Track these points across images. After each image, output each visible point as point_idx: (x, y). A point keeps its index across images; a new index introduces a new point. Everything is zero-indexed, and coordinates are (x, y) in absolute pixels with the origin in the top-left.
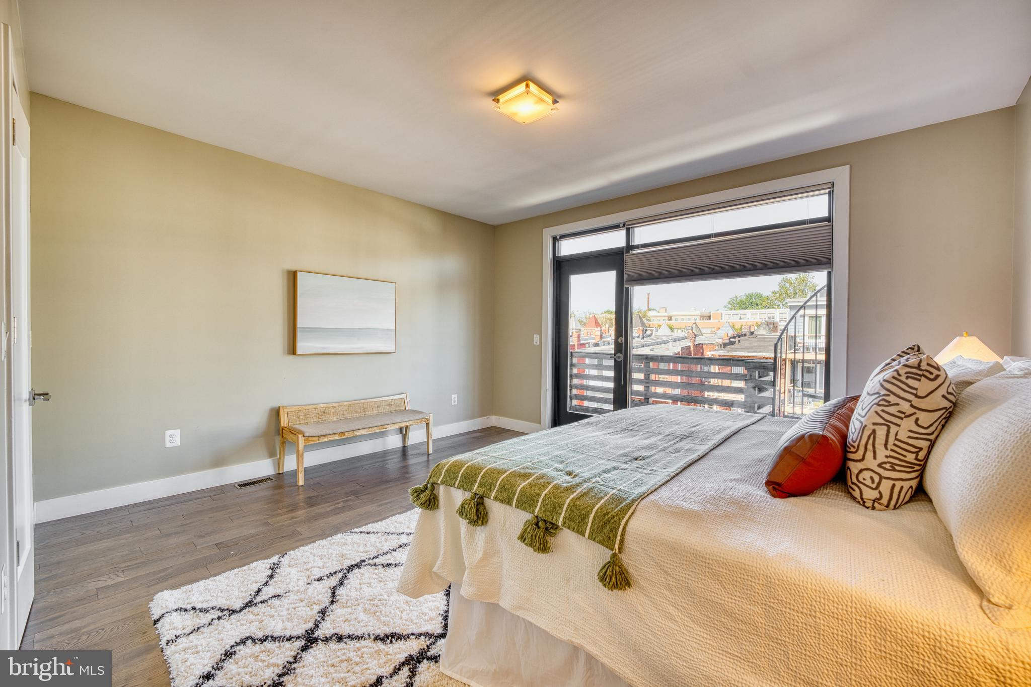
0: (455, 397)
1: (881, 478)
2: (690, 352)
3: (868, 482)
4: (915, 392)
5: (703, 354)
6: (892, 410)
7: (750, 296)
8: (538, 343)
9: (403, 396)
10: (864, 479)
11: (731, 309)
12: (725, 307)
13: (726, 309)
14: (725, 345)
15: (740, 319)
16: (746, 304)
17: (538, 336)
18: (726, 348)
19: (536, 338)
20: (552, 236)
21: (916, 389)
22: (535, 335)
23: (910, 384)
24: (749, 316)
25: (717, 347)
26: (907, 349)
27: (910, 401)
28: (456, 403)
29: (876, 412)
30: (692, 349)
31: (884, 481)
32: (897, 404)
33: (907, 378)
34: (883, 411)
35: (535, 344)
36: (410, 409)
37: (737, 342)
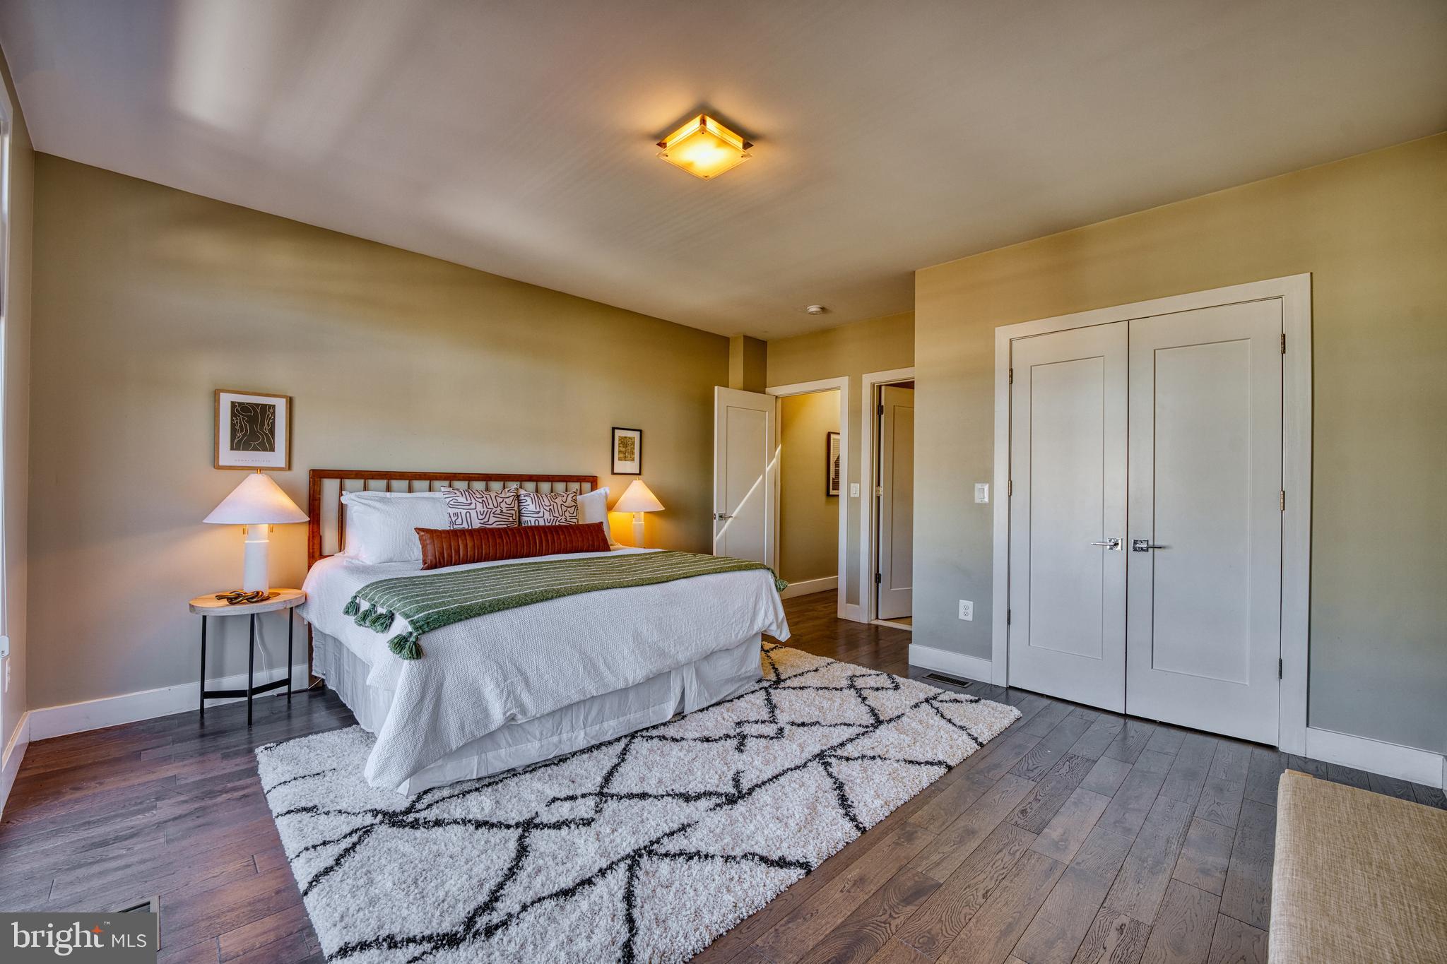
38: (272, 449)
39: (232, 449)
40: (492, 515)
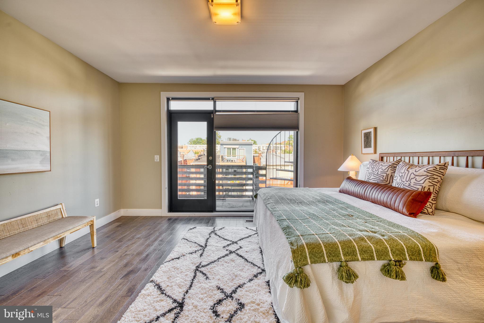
0: (97, 200)
1: (432, 204)
2: (182, 163)
3: (429, 206)
4: (443, 174)
5: (187, 164)
6: (435, 180)
7: (197, 139)
8: (158, 161)
9: (59, 207)
10: (428, 206)
11: (190, 144)
12: (188, 143)
13: (188, 144)
14: (197, 160)
15: (195, 148)
16: (196, 142)
17: (158, 156)
18: (198, 161)
19: (157, 158)
20: (166, 97)
21: (443, 173)
22: (155, 156)
23: (441, 171)
24: (198, 147)
25: (194, 161)
26: (399, 160)
27: (441, 177)
28: (98, 205)
29: (429, 182)
30: (183, 162)
31: (433, 205)
32: (437, 178)
33: (440, 169)
34: (432, 181)
35: (155, 161)
36: (66, 216)
37: (201, 158)
38: (371, 147)
39: (364, 148)
40: (373, 175)
